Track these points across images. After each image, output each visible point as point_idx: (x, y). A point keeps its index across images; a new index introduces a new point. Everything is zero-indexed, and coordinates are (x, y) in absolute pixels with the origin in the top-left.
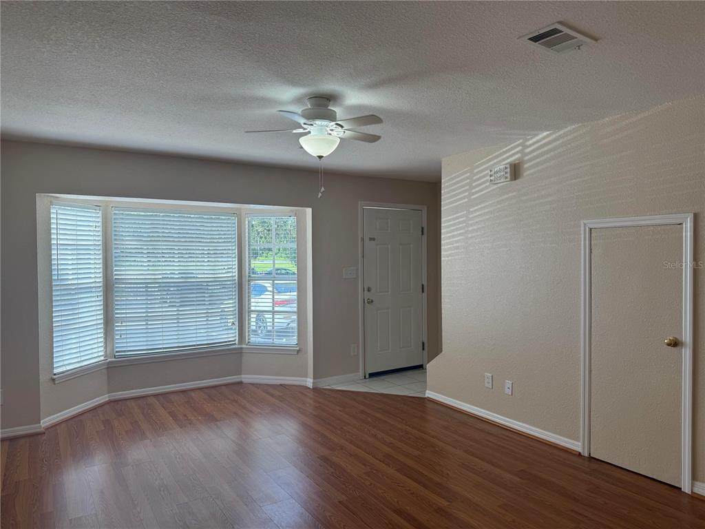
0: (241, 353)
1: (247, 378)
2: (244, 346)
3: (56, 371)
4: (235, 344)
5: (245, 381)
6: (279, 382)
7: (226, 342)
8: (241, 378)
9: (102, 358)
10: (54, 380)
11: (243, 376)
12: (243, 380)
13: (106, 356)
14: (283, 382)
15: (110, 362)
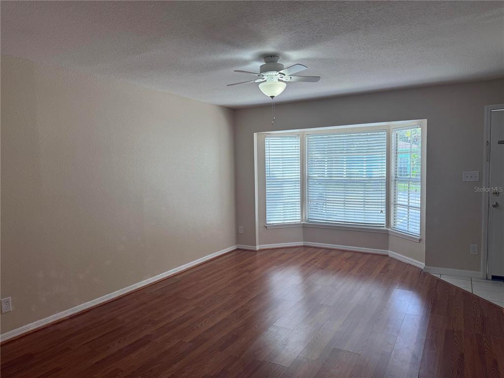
0: (388, 234)
1: (391, 253)
2: (389, 229)
3: (268, 223)
4: (384, 227)
5: (390, 255)
6: (407, 262)
7: (377, 224)
8: (387, 252)
9: (300, 221)
10: (266, 227)
11: (389, 251)
12: (389, 254)
13: (302, 221)
14: (410, 263)
15: (303, 224)
